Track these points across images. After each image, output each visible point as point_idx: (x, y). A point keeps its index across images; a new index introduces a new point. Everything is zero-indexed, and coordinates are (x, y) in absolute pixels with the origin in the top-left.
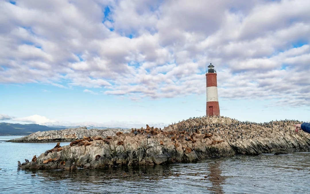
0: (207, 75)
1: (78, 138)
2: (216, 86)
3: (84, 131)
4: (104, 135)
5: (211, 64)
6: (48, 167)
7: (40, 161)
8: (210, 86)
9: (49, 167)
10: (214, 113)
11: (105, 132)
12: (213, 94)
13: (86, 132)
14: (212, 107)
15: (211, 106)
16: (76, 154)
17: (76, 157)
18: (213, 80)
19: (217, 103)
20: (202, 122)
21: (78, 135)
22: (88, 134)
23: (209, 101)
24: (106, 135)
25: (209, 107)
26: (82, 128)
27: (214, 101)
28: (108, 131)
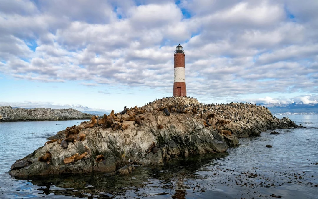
0: (175, 55)
1: (3, 119)
2: (184, 67)
3: (10, 110)
4: (33, 115)
5: (179, 44)
6: (78, 171)
7: (59, 159)
8: (179, 67)
9: (80, 169)
10: (182, 94)
11: (34, 112)
12: (182, 75)
13: (13, 112)
14: (181, 87)
15: (179, 86)
16: (118, 145)
17: (119, 149)
18: (182, 61)
19: (184, 84)
20: (177, 102)
21: (2, 115)
22: (15, 114)
23: (177, 81)
24: (36, 115)
25: (178, 87)
26: (6, 107)
27: (183, 82)
28: (37, 111)
